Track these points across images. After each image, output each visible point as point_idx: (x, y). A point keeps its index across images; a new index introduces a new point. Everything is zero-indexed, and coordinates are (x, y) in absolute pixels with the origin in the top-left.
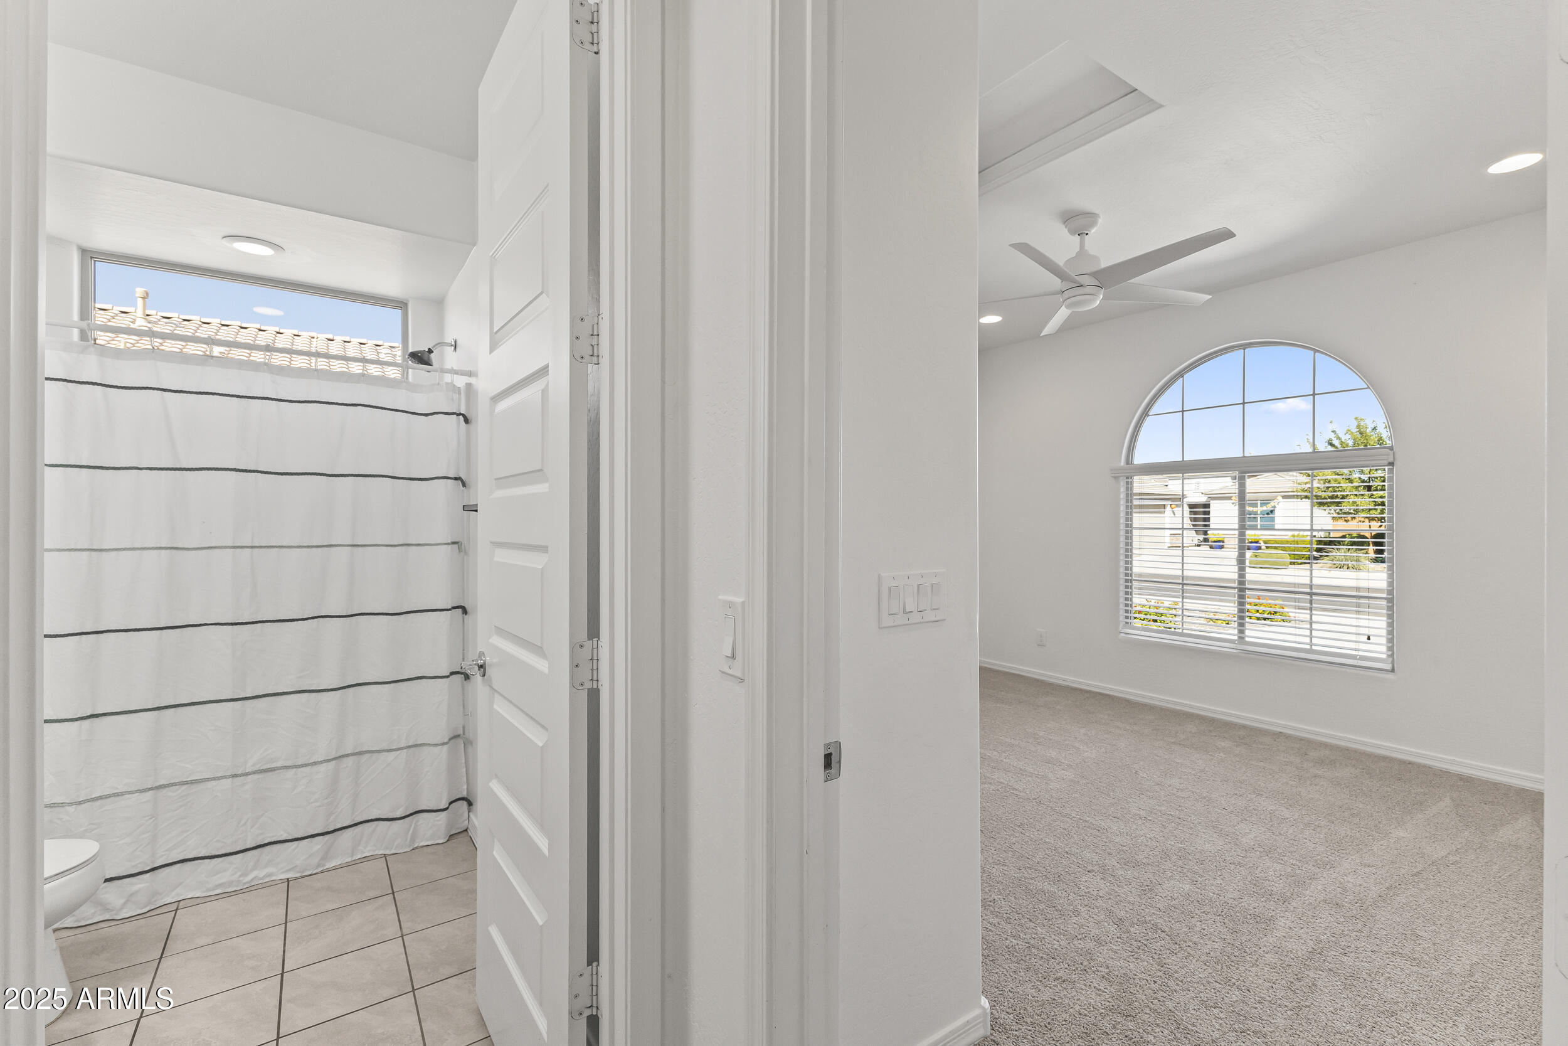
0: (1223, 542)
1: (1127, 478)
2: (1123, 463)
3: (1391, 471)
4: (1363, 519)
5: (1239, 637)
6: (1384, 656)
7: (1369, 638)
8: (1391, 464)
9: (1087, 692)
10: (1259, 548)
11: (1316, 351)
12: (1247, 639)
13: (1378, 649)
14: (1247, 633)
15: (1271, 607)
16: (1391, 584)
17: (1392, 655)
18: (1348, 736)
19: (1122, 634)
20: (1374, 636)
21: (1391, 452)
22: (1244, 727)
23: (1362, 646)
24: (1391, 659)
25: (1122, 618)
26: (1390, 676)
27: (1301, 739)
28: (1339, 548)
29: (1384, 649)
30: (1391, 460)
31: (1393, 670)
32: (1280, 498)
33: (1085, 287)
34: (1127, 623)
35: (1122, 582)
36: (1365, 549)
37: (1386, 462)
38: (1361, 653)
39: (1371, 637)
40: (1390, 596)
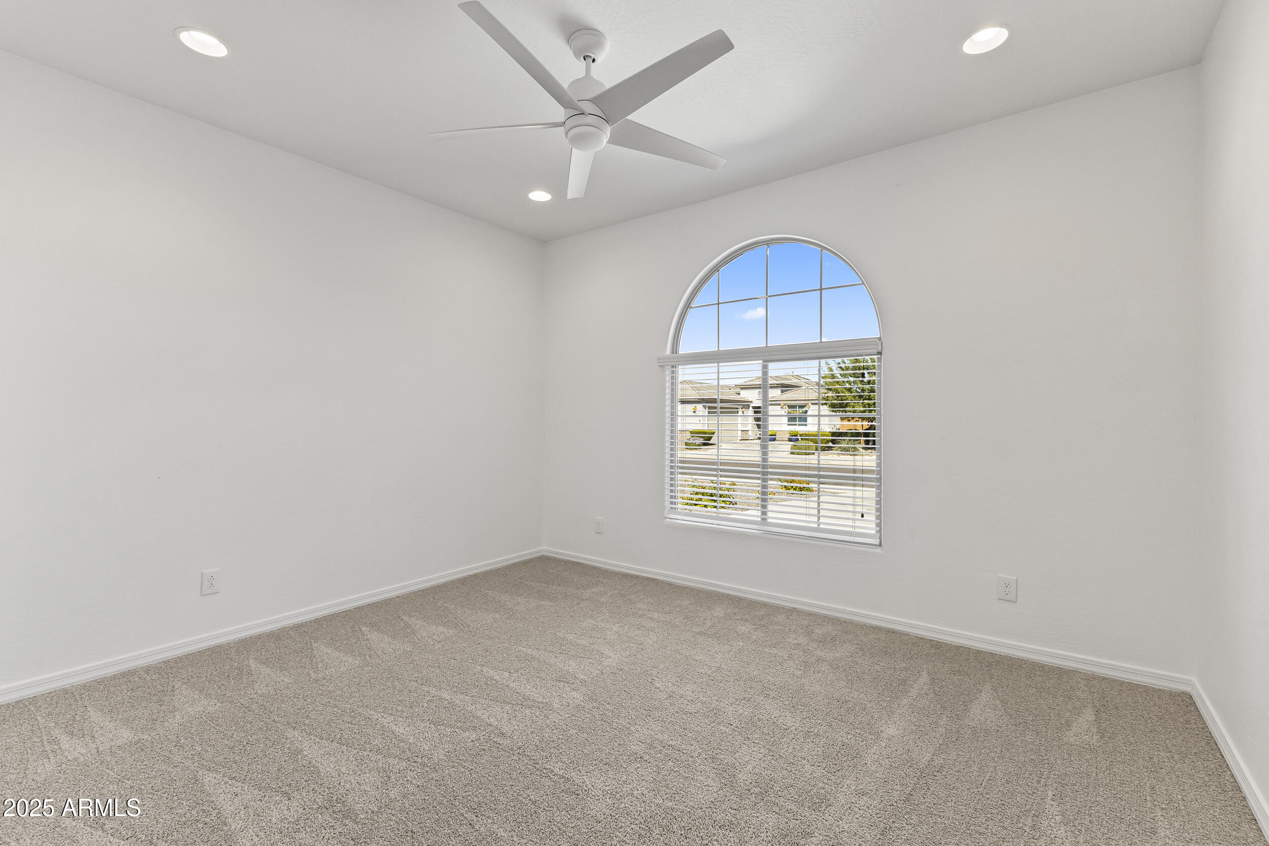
0: (775, 435)
1: (673, 367)
2: (668, 351)
3: (880, 359)
4: (858, 419)
5: (762, 519)
6: (874, 532)
7: (862, 516)
8: (880, 353)
9: (637, 577)
10: (798, 440)
11: (823, 248)
12: (769, 520)
13: (869, 526)
14: (770, 514)
15: (801, 483)
16: (879, 465)
17: (880, 531)
18: (847, 609)
19: (667, 520)
20: (867, 513)
21: (880, 342)
22: (765, 605)
23: (858, 524)
24: (879, 534)
25: (667, 504)
26: (878, 550)
27: (810, 614)
28: (845, 439)
29: (873, 526)
30: (879, 349)
31: (880, 545)
32: (810, 405)
33: (586, 115)
34: (671, 508)
35: (667, 468)
36: (859, 440)
37: (875, 351)
38: (857, 530)
39: (864, 515)
40: (878, 476)
